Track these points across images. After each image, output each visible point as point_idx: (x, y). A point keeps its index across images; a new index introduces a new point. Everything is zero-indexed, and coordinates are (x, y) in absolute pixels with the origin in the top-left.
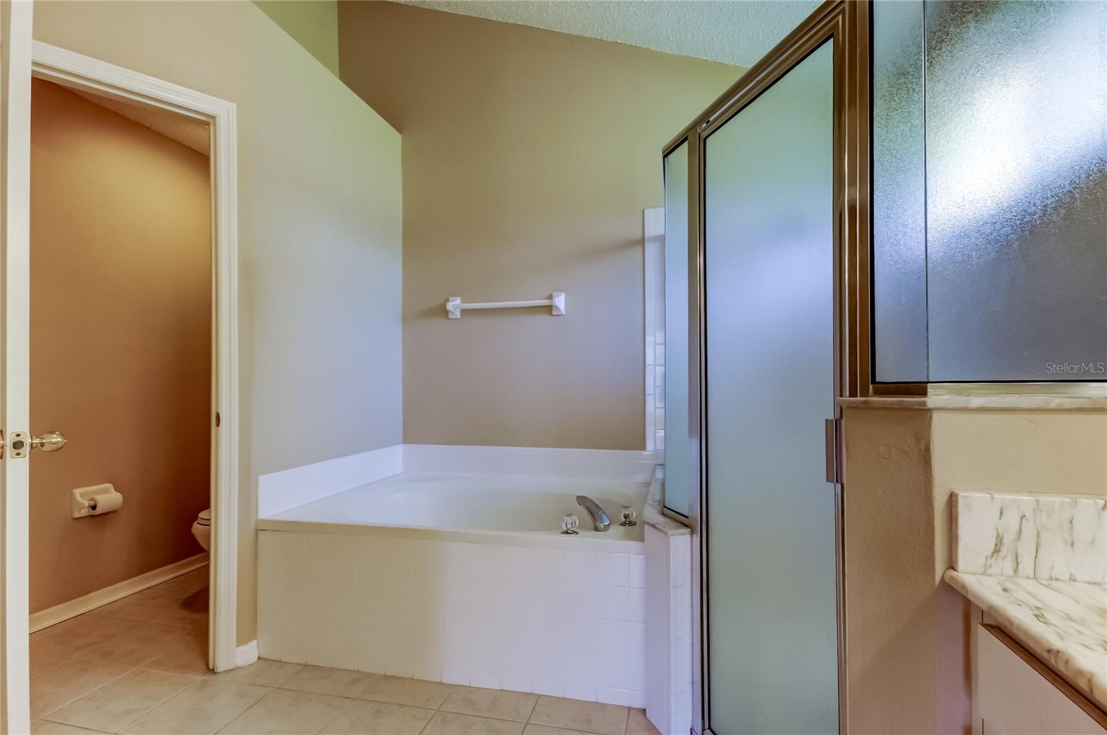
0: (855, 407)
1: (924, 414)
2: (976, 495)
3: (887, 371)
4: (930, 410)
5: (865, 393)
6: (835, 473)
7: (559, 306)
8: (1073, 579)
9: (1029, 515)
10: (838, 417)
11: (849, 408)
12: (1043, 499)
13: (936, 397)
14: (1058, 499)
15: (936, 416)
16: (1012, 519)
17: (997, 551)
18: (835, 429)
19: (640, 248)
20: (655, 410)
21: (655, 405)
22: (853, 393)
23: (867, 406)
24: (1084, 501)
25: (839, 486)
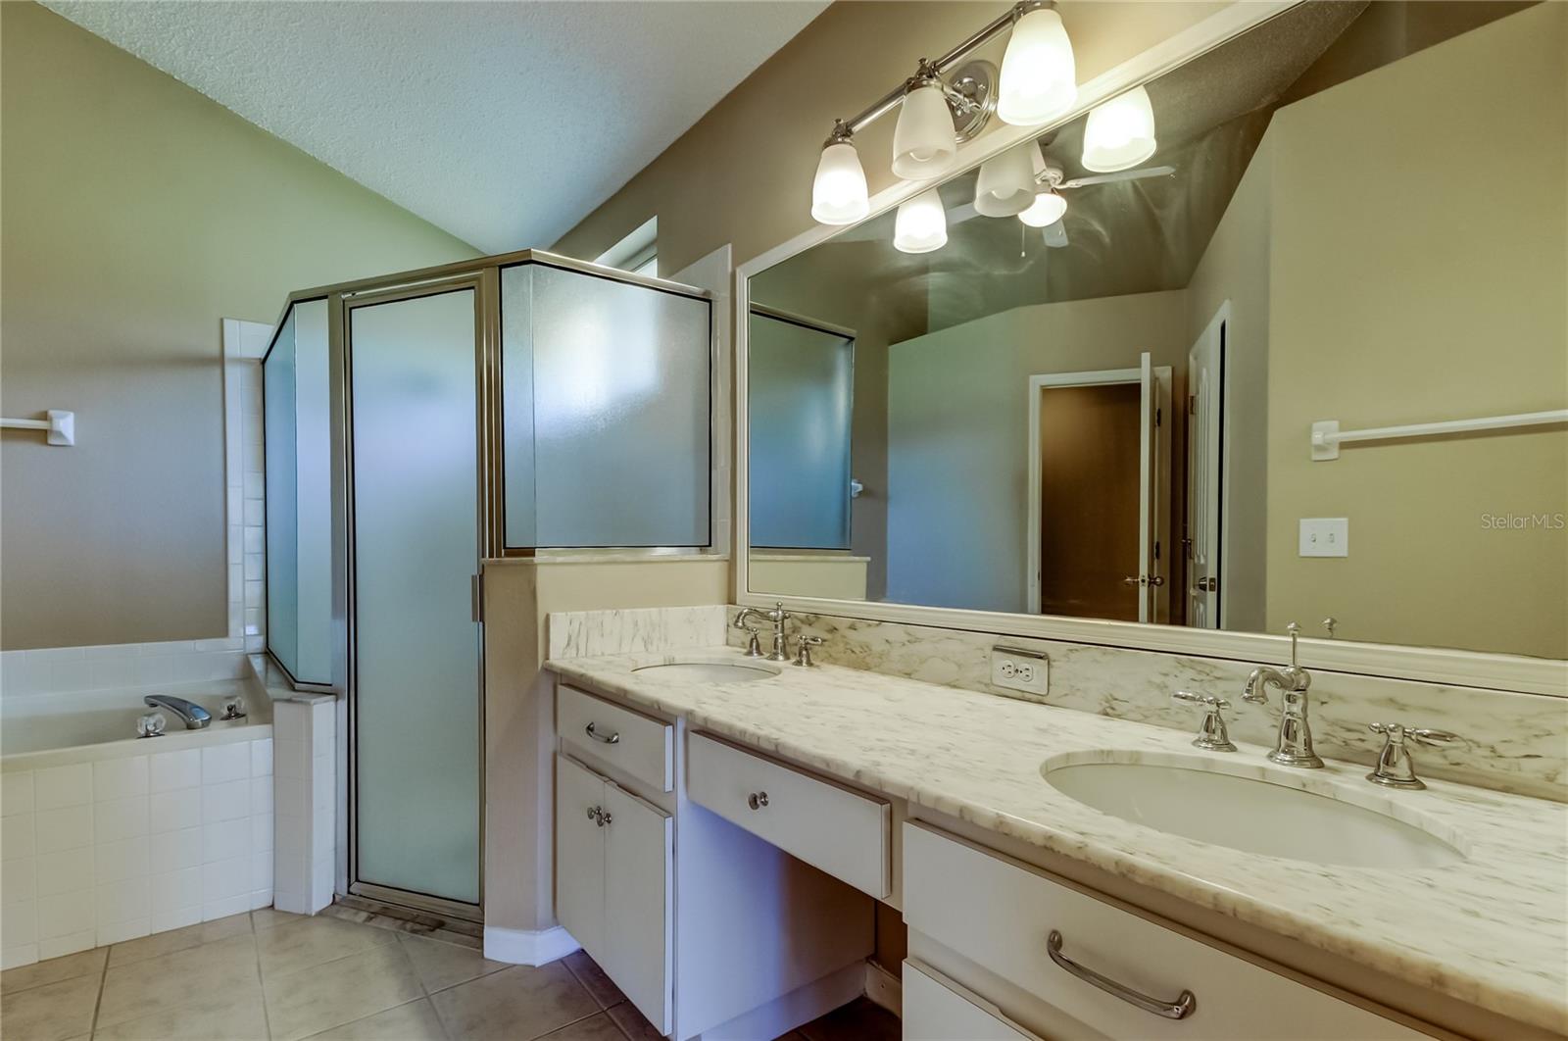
0: (492, 565)
1: (532, 567)
2: (560, 614)
3: (512, 541)
4: (536, 564)
5: (499, 555)
6: (480, 613)
7: (63, 432)
8: (603, 654)
9: (584, 622)
10: (481, 573)
11: (489, 565)
12: (590, 612)
13: (540, 557)
14: (596, 612)
15: (539, 568)
16: (576, 625)
17: (568, 644)
18: (480, 583)
19: (218, 371)
20: (244, 584)
21: (244, 577)
22: (491, 556)
23: (499, 564)
24: (608, 612)
25: (481, 624)
